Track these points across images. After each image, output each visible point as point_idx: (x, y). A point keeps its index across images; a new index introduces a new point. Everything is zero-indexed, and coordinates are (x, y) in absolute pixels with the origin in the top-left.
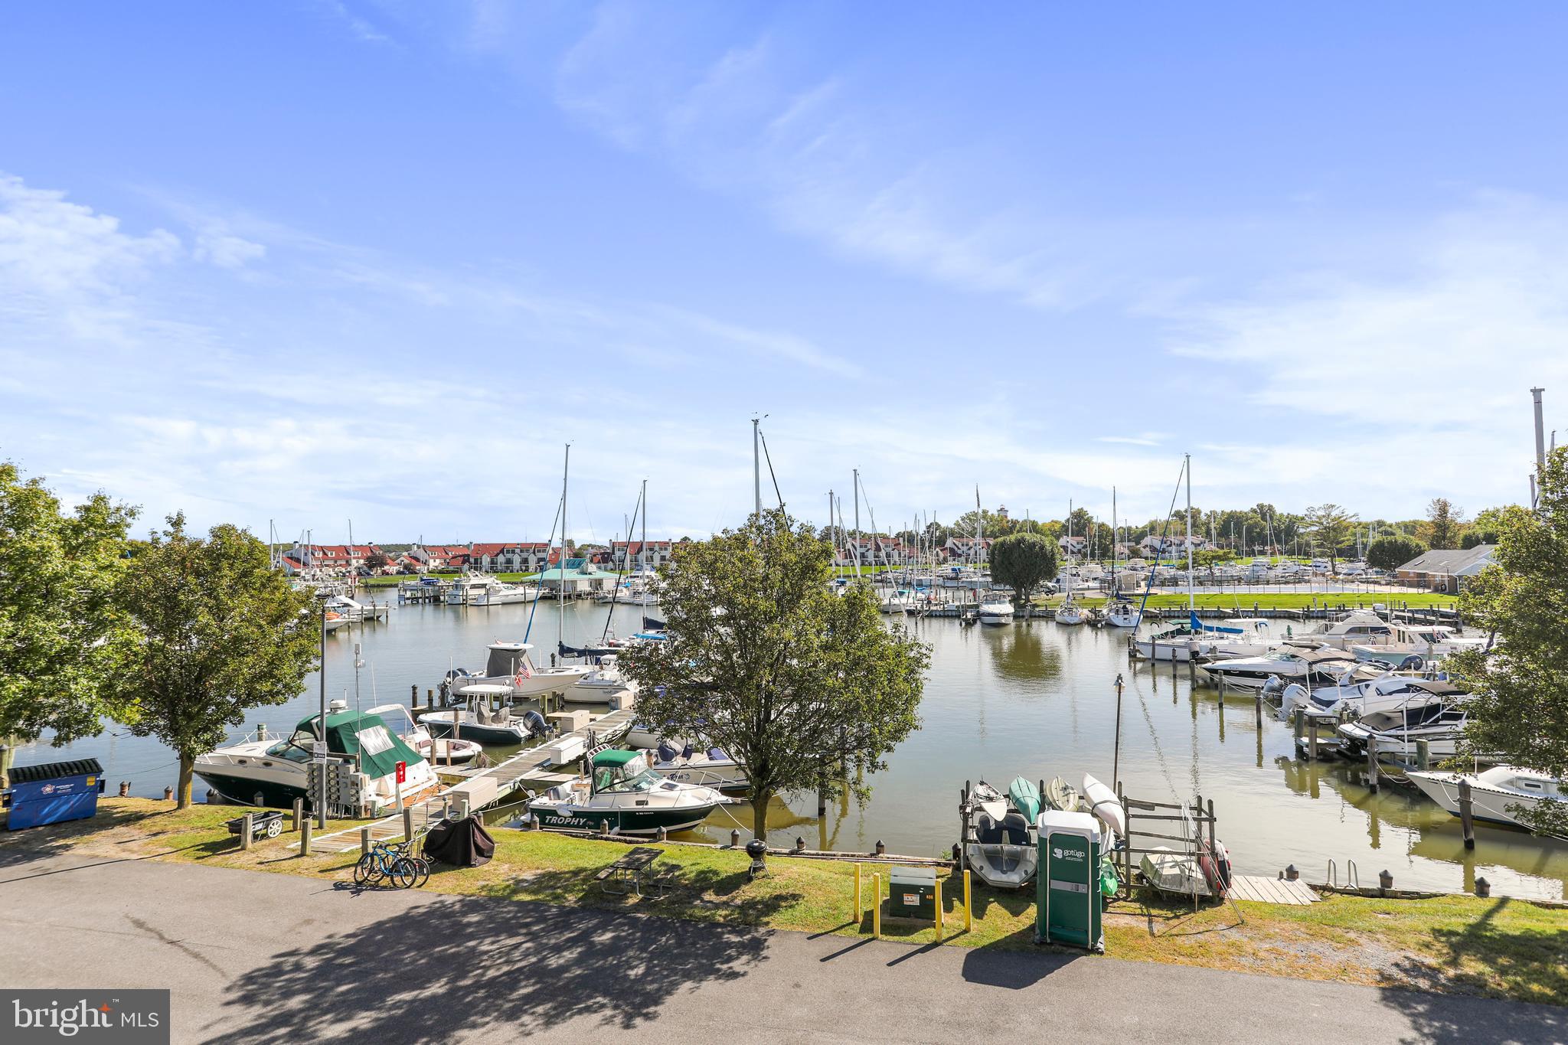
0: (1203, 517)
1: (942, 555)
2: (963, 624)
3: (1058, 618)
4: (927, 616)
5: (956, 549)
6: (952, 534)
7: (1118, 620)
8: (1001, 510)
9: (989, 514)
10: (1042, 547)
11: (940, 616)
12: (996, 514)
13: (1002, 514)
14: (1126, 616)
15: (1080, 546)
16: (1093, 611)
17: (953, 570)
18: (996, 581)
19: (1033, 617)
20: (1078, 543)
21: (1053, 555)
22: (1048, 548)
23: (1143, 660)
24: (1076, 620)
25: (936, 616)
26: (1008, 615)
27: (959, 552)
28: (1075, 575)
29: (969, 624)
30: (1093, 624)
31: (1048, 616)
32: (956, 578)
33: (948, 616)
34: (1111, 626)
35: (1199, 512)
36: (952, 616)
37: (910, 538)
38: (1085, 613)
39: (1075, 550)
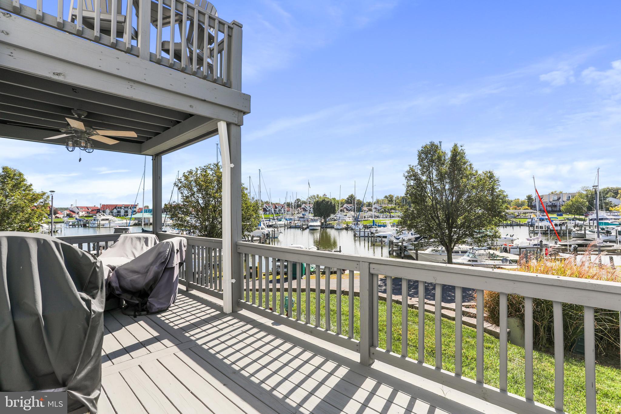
1: (300, 210)
2: (302, 229)
3: (335, 228)
4: (289, 228)
5: (306, 208)
6: (305, 203)
7: (355, 227)
8: (324, 195)
9: (319, 196)
10: (331, 203)
11: (294, 228)
12: (322, 196)
13: (324, 196)
14: (357, 226)
16: (347, 225)
17: (303, 214)
18: (315, 216)
19: (326, 228)
20: (349, 207)
21: (335, 205)
22: (333, 203)
23: (357, 237)
24: (342, 228)
25: (293, 228)
26: (318, 226)
27: (307, 209)
28: (345, 215)
29: (304, 229)
30: (347, 229)
31: (332, 227)
32: (303, 218)
33: (297, 228)
34: (352, 229)
36: (298, 228)
37: (289, 205)
38: (344, 226)
39: (349, 209)
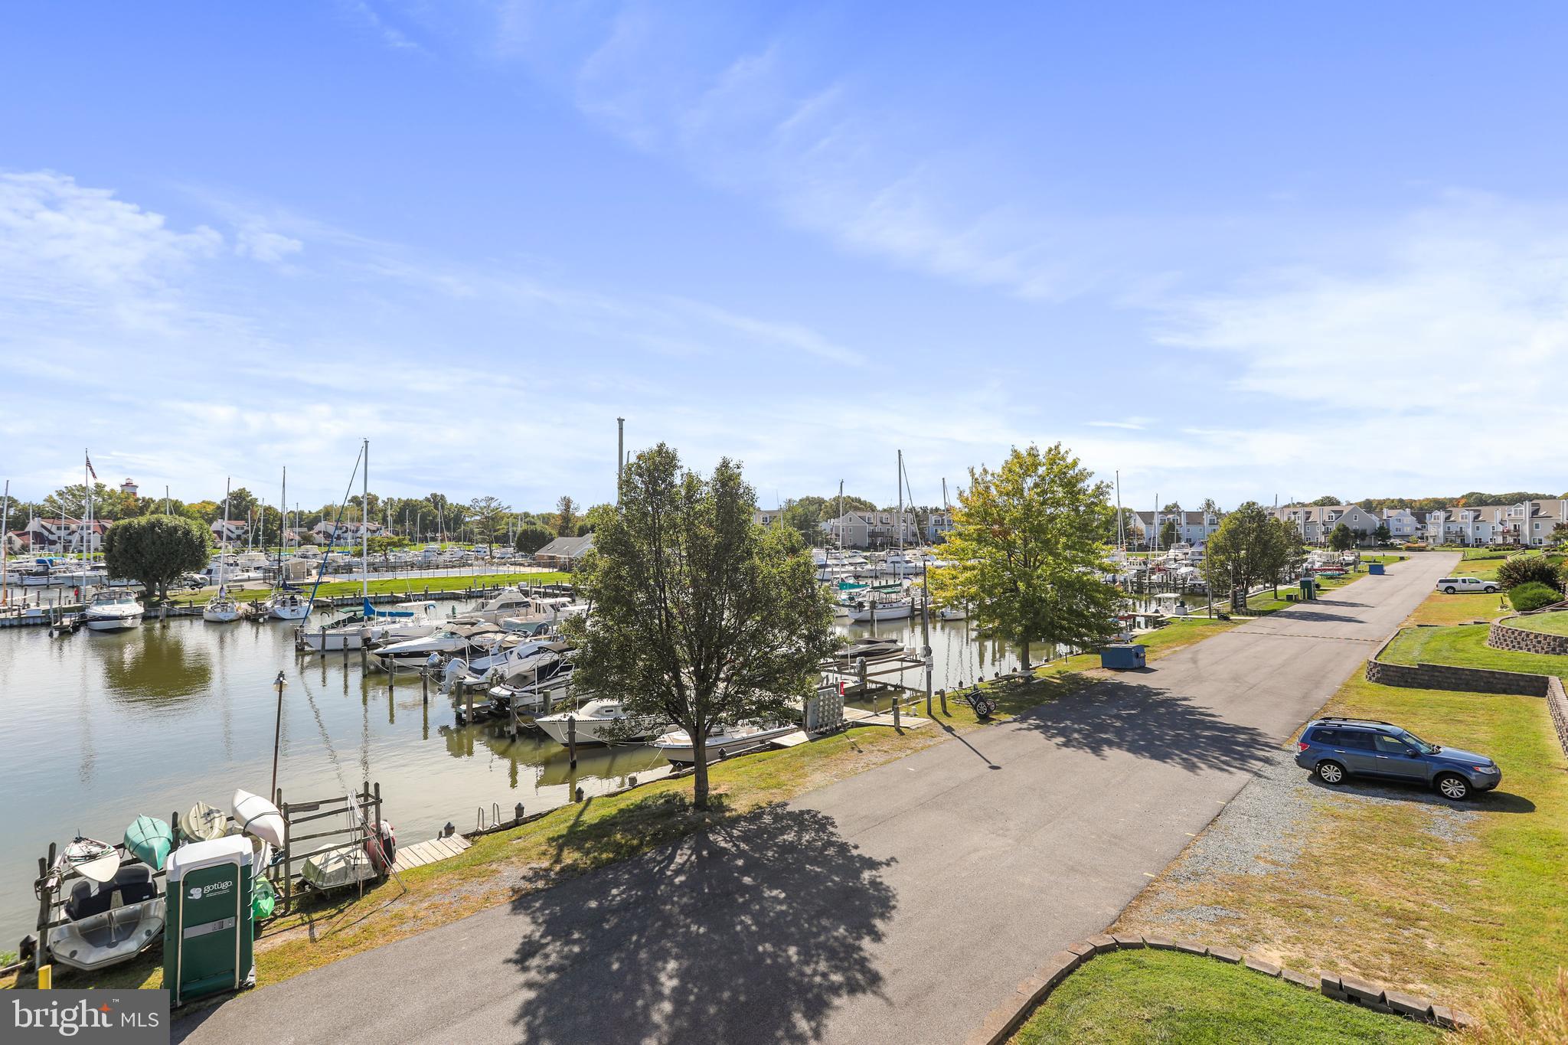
0: (380, 504)
2: (57, 634)
3: (207, 615)
5: (46, 533)
7: (285, 613)
8: (127, 484)
9: (107, 489)
10: (187, 533)
12: (118, 489)
13: (128, 490)
14: (293, 608)
15: (240, 532)
16: (254, 605)
17: (39, 559)
18: (114, 574)
19: (171, 616)
20: (237, 528)
21: (202, 541)
22: (196, 532)
23: (312, 653)
24: (232, 616)
26: (134, 617)
27: (52, 538)
28: (232, 565)
29: (67, 633)
30: (253, 619)
31: (194, 614)
32: (46, 573)
33: (32, 626)
34: (275, 619)
35: (377, 499)
38: (244, 607)
39: (233, 536)
